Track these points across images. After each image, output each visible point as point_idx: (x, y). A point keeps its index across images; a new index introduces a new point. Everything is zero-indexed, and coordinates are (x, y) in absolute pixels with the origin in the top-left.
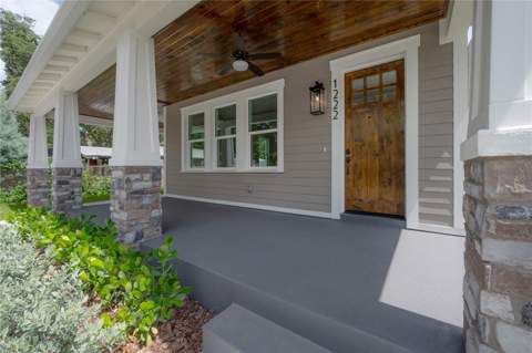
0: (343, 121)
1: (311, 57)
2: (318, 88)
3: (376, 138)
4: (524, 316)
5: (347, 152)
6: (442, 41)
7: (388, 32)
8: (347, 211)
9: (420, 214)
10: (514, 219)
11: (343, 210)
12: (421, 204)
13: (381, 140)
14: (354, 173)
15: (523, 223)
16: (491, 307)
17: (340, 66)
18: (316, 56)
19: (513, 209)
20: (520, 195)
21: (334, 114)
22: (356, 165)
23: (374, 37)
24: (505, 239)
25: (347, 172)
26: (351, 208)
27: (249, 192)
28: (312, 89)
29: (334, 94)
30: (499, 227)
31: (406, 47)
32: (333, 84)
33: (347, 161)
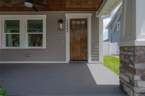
0: (69, 33)
1: (58, 10)
2: (61, 21)
3: (79, 39)
4: (142, 79)
5: (70, 42)
6: (97, 17)
7: (84, 10)
8: (70, 60)
9: (92, 59)
10: (141, 59)
11: (69, 60)
12: (92, 57)
13: (81, 40)
14: (73, 49)
15: (142, 59)
16: (136, 78)
17: (69, 16)
18: (60, 10)
19: (141, 57)
20: (142, 54)
21: (66, 31)
22: (73, 47)
23: (80, 10)
24: (139, 63)
25: (70, 49)
26: (72, 59)
27: (28, 57)
28: (59, 21)
29: (66, 24)
30: (138, 61)
31: (88, 15)
32: (66, 21)
33: (70, 45)
